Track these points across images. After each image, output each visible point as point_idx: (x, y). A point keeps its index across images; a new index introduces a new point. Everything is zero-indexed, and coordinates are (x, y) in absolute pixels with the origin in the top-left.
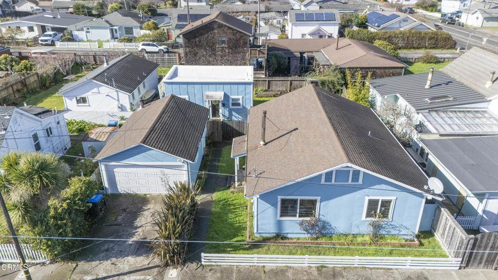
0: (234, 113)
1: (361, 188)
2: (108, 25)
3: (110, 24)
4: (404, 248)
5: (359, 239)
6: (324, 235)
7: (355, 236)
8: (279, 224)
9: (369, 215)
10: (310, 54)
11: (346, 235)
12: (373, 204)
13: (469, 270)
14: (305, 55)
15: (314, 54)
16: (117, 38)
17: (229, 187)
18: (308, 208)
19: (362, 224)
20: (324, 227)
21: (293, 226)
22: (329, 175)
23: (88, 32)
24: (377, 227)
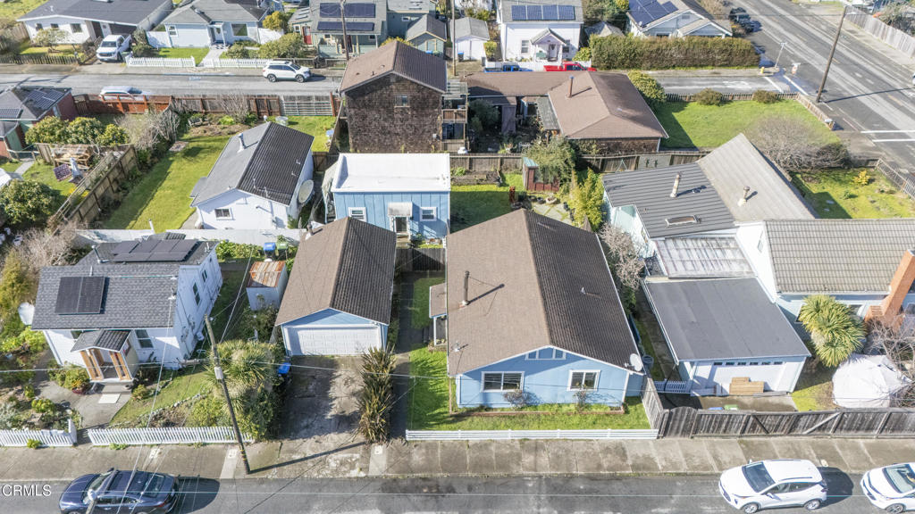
0: (425, 227)
1: (564, 363)
2: (205, 23)
3: (209, 20)
4: (607, 418)
5: (565, 409)
6: (529, 405)
7: (560, 405)
8: (485, 396)
9: (573, 385)
10: (531, 100)
11: (552, 405)
12: (577, 380)
13: (666, 439)
14: (524, 101)
15: (536, 101)
16: (221, 42)
17: (426, 344)
18: (512, 382)
19: (569, 395)
20: (529, 398)
21: (498, 397)
22: (532, 355)
23: (174, 33)
24: (582, 396)
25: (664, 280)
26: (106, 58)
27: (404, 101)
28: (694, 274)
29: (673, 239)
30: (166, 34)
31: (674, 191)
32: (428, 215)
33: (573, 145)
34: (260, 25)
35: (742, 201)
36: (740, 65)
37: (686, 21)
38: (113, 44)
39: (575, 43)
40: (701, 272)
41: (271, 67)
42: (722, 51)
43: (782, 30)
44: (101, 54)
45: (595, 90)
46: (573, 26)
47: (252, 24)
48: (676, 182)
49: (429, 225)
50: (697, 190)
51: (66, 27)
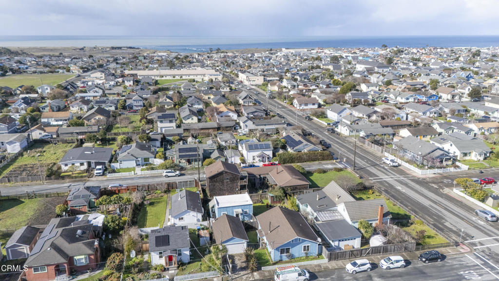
0: (245, 217)
1: (302, 243)
2: (134, 158)
3: (135, 157)
4: (314, 259)
5: (302, 258)
6: (292, 258)
7: (301, 257)
8: (281, 257)
9: (304, 250)
10: (264, 176)
11: (299, 258)
12: (305, 247)
13: (331, 262)
14: (262, 176)
15: (266, 176)
16: (139, 165)
17: (258, 248)
18: (288, 251)
19: (303, 253)
20: (292, 256)
21: (285, 256)
22: (293, 241)
23: (121, 163)
24: (306, 254)
25: (321, 222)
26: (98, 175)
27: (228, 179)
28: (329, 220)
29: (321, 211)
30: (118, 164)
31: (318, 198)
32: (246, 213)
33: (283, 188)
34: (155, 158)
35: (337, 199)
36: (327, 160)
37: (306, 146)
38: (100, 169)
39: (271, 156)
40: (330, 219)
41: (166, 172)
42: (320, 156)
43: (338, 146)
44: (97, 173)
45: (284, 171)
46: (270, 150)
47: (152, 157)
48: (318, 196)
49: (246, 216)
50: (324, 198)
51: (78, 164)
